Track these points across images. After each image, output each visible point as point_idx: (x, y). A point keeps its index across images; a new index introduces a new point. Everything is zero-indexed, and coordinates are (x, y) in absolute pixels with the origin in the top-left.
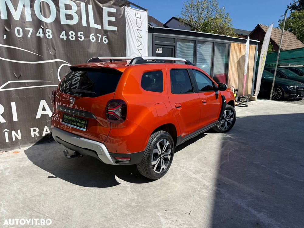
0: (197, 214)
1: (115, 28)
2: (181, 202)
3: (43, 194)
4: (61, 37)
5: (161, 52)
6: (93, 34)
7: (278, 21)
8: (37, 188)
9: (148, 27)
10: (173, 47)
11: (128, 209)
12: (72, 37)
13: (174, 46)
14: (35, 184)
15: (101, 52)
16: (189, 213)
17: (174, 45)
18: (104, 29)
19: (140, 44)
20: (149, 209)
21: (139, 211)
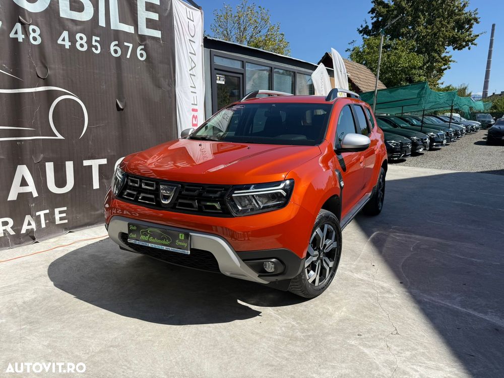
0: (409, 332)
1: (157, 34)
2: (371, 318)
3: (111, 346)
4: (60, 42)
5: (223, 83)
6: (117, 42)
7: (346, 51)
8: (89, 337)
9: (203, 38)
10: (241, 76)
11: (297, 344)
12: (82, 46)
13: (243, 74)
14: (78, 331)
15: (131, 76)
16: (396, 332)
17: (242, 72)
18: (139, 33)
19: (193, 65)
20: (330, 337)
21: (318, 343)
